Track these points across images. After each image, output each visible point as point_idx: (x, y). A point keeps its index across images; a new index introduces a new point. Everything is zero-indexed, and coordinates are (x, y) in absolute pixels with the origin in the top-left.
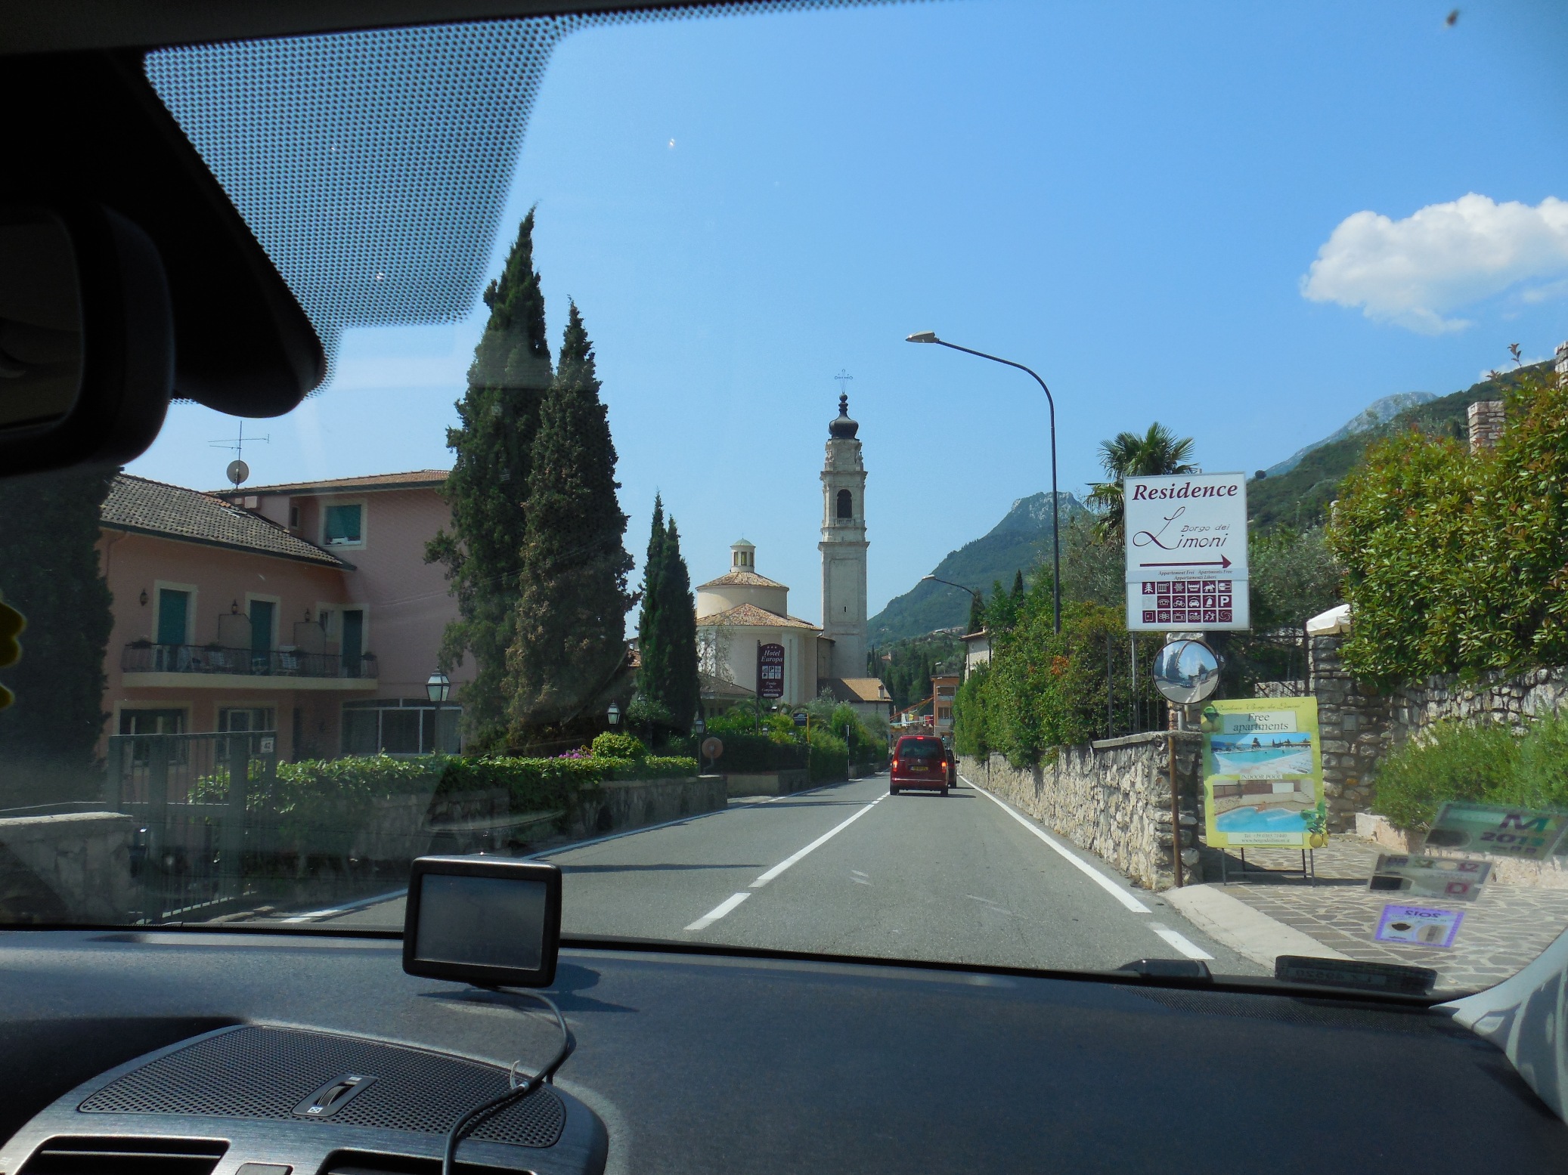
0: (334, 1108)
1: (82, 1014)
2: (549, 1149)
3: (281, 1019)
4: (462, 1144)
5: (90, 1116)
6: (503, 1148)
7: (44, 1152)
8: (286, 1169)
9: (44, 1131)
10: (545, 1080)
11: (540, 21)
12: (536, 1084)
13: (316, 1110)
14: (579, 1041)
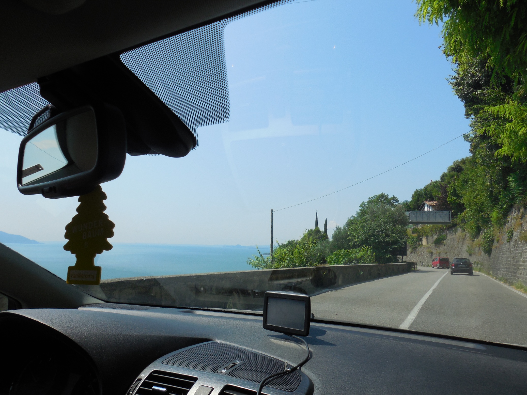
0: (229, 371)
1: (167, 335)
2: (292, 393)
3: (225, 341)
4: (264, 387)
5: (164, 365)
6: (277, 390)
7: (152, 374)
8: (212, 388)
9: (153, 368)
10: (298, 368)
11: (217, 23)
12: (294, 369)
13: (224, 371)
14: (314, 356)
